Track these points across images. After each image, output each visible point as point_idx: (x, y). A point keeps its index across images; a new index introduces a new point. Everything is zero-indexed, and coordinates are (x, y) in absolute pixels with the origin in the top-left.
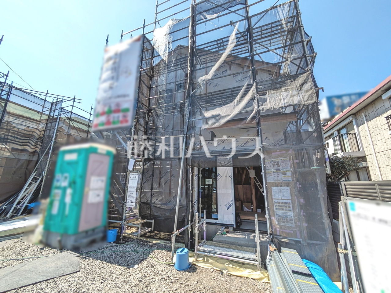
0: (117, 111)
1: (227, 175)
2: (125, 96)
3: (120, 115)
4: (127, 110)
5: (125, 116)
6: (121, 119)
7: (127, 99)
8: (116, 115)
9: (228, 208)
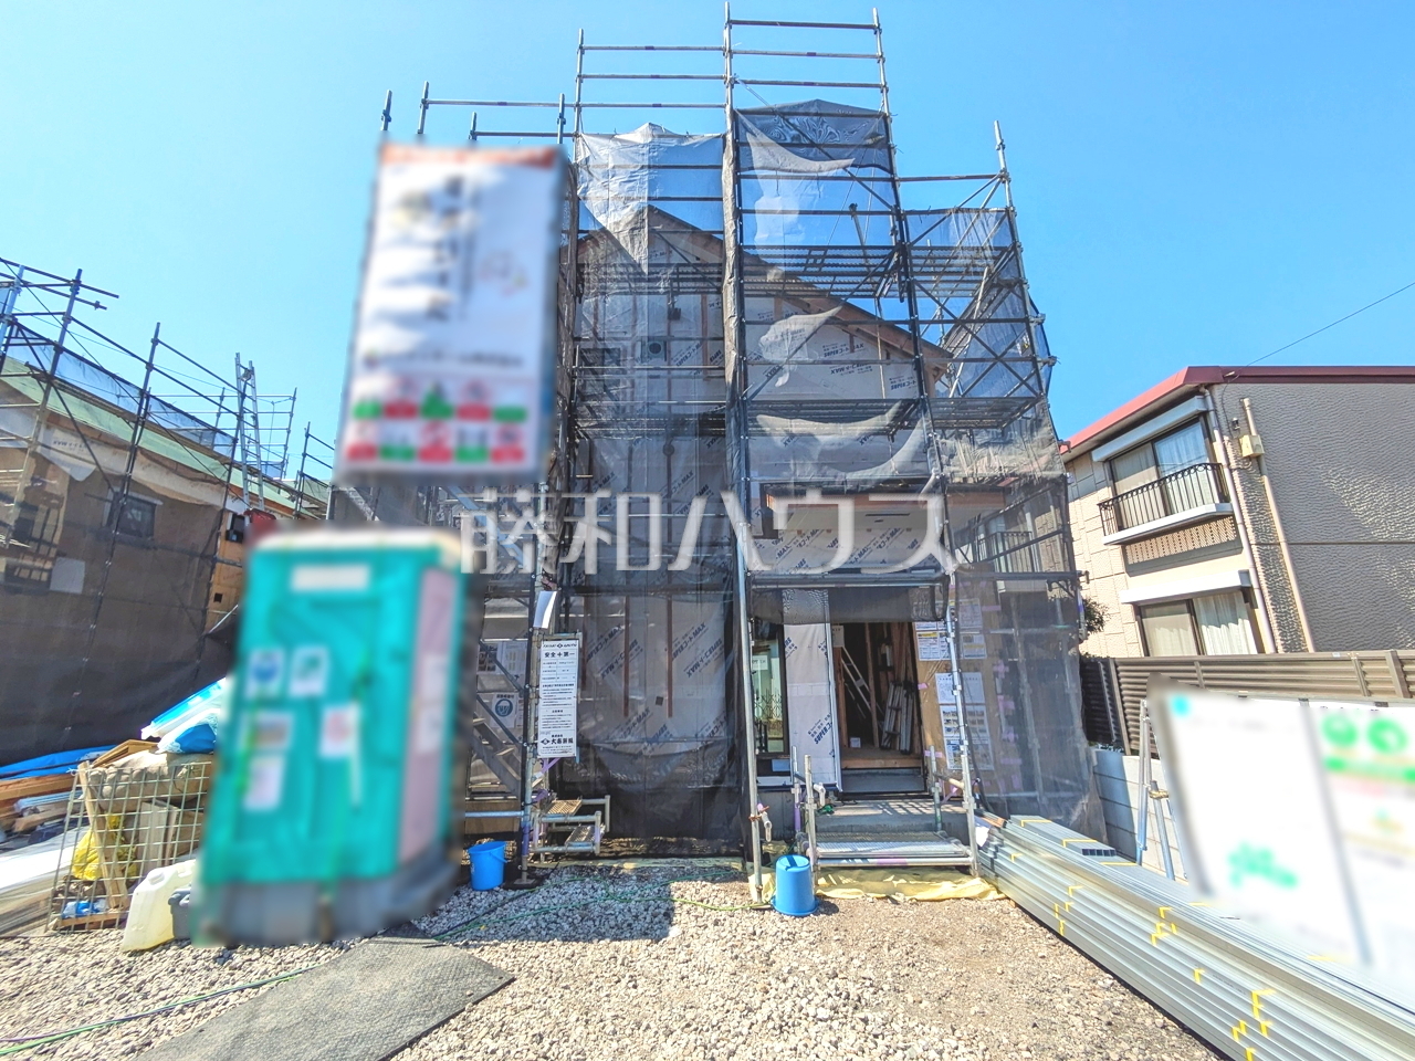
0: (476, 411)
1: (812, 642)
2: (505, 361)
3: (492, 428)
4: (514, 416)
5: (509, 437)
6: (493, 442)
7: (512, 372)
8: (473, 427)
9: (818, 739)
